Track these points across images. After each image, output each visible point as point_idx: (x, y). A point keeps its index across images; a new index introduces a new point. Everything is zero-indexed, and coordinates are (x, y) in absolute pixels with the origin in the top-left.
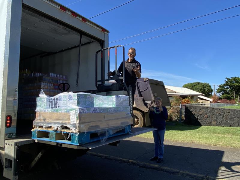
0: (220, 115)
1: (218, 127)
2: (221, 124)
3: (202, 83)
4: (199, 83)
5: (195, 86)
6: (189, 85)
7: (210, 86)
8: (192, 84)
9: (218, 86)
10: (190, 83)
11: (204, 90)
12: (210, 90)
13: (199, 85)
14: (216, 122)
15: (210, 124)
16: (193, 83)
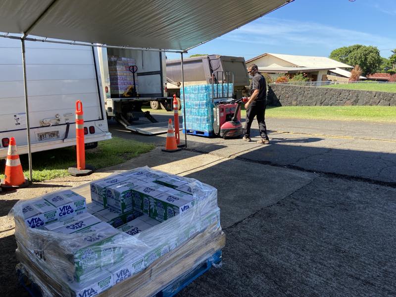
0: (300, 95)
1: (297, 107)
2: (300, 103)
3: (365, 47)
4: (359, 47)
5: (350, 52)
6: (341, 51)
7: (377, 53)
8: (346, 48)
9: (393, 51)
10: (344, 47)
11: (366, 59)
12: (375, 59)
13: (359, 51)
14: (295, 102)
15: (290, 104)
16: (350, 47)
